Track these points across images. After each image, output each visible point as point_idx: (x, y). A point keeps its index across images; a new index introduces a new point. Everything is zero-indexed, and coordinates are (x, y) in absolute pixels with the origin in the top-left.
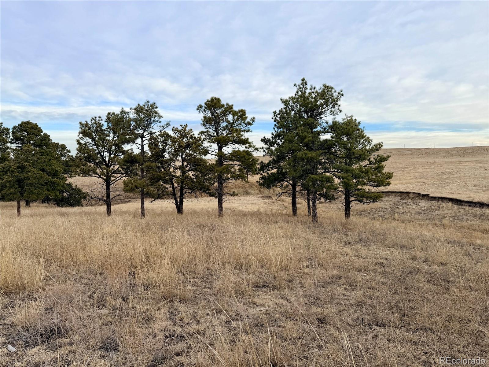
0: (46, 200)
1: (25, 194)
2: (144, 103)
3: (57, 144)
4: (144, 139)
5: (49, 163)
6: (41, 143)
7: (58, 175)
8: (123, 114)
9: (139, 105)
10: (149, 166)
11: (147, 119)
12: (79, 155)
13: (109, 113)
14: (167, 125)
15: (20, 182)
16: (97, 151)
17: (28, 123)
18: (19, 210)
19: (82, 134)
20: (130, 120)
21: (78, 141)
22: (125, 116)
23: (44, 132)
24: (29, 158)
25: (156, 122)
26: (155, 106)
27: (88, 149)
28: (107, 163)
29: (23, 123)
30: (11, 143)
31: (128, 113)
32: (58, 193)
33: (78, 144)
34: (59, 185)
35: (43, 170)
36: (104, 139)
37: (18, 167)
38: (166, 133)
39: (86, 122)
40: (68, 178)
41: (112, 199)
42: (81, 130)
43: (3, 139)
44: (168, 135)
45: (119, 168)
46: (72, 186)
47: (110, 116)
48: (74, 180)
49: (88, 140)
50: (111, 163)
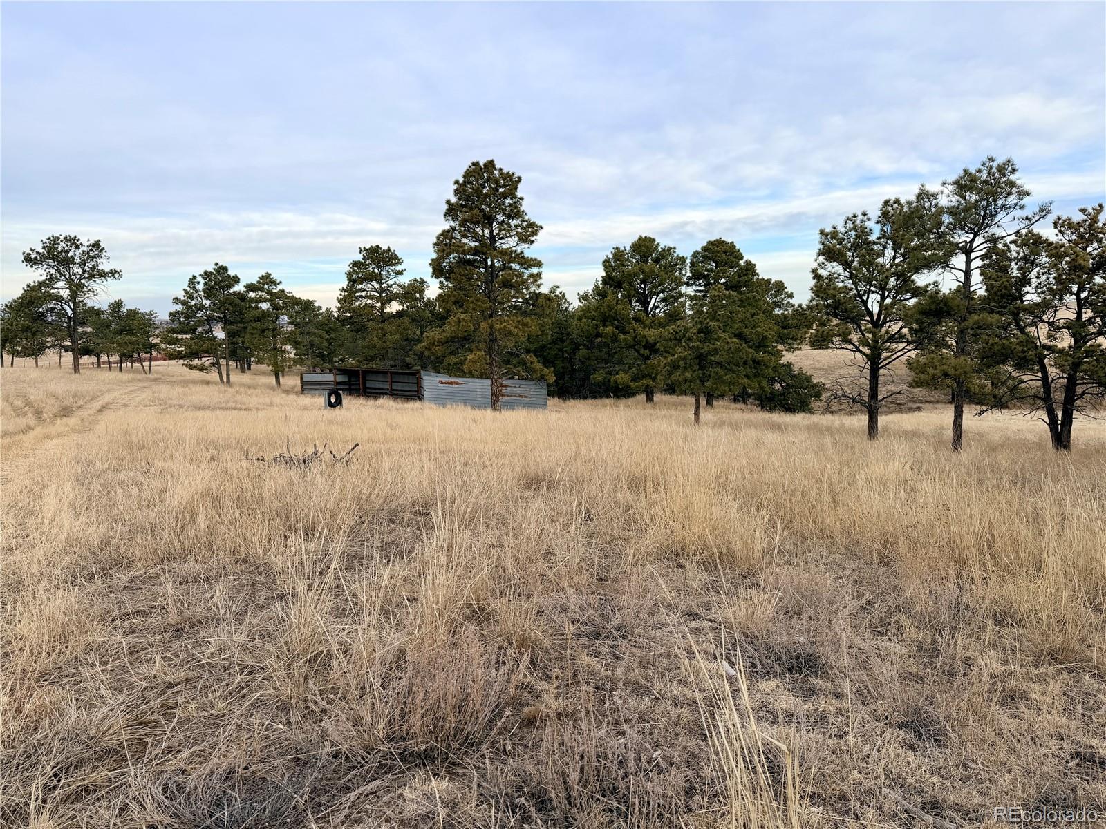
0: (741, 397)
1: (709, 383)
2: (979, 166)
3: (769, 281)
4: (973, 255)
5: (750, 322)
6: (739, 282)
7: (768, 346)
8: (923, 199)
9: (965, 171)
10: (982, 323)
11: (984, 203)
12: (814, 302)
13: (887, 203)
14: (1042, 214)
15: (701, 359)
16: (855, 292)
17: (719, 243)
18: (697, 413)
19: (824, 255)
20: (941, 211)
21: (814, 271)
22: (927, 205)
23: (745, 259)
24: (719, 313)
25: (1009, 208)
26: (1010, 169)
27: (834, 289)
28: (875, 318)
29: (710, 243)
30: (687, 284)
31: (934, 196)
32: (764, 383)
33: (814, 278)
34: (767, 367)
35: (740, 336)
36: (871, 263)
37: (700, 331)
38: (1034, 235)
39: (834, 228)
40: (784, 353)
41: (881, 401)
42: (822, 247)
43: (676, 278)
44: (1038, 240)
45: (901, 328)
46: (791, 370)
47: (889, 208)
48: (796, 356)
49: (836, 268)
50: (885, 318)
